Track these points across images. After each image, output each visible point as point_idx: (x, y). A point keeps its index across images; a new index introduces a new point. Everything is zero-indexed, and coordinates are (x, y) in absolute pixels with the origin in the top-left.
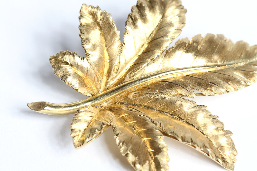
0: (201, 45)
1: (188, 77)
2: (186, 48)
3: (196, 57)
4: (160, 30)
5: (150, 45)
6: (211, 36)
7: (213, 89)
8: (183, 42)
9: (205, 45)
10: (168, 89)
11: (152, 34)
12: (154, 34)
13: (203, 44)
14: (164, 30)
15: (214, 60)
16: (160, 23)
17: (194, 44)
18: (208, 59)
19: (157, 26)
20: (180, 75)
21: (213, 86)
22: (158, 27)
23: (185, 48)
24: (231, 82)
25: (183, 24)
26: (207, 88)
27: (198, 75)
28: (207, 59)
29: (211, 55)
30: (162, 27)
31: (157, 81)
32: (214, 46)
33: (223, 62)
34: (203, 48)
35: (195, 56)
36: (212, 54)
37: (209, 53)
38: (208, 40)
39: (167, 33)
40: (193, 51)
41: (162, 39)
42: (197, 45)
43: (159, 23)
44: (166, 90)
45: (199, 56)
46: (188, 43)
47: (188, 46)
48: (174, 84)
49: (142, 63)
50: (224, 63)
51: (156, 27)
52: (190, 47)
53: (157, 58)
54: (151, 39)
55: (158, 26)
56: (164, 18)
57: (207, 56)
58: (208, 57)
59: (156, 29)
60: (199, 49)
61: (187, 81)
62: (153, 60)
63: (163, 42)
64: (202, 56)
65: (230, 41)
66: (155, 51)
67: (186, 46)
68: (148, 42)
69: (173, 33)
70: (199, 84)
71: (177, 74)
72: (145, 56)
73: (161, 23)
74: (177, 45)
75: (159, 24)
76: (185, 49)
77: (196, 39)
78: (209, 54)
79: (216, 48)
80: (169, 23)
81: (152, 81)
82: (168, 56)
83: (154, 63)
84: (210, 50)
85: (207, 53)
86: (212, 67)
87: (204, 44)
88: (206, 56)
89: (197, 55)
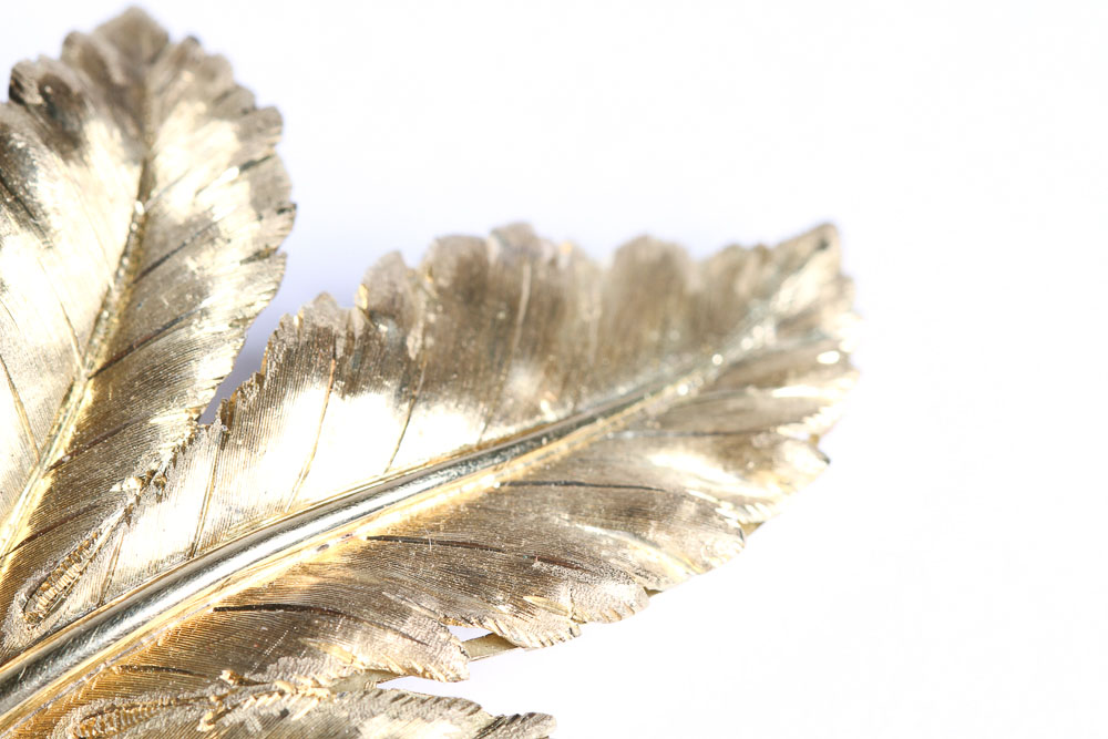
0: (421, 324)
1: (391, 547)
2: (339, 367)
3: (412, 408)
4: (151, 274)
5: (115, 390)
6: (466, 252)
7: (563, 595)
8: (312, 333)
9: (448, 319)
10: (289, 653)
11: (106, 314)
12: (116, 313)
13: (432, 318)
14: (173, 274)
15: (517, 402)
16: (135, 227)
17: (383, 328)
18: (481, 405)
19: (125, 254)
20: (335, 543)
21: (558, 579)
22: (132, 262)
23: (332, 368)
24: (658, 529)
25: (281, 211)
26: (528, 599)
27: (448, 523)
28: (477, 406)
29: (494, 376)
30: (157, 254)
31: (211, 611)
32: (502, 316)
33: (570, 405)
34: (439, 339)
35: (406, 406)
36: (500, 365)
37: (482, 366)
38: (456, 282)
39: (201, 293)
40: (388, 376)
41: (182, 335)
42: (400, 335)
43: (131, 231)
44: (283, 660)
45: (425, 400)
46: (343, 333)
47: (348, 350)
48: (323, 612)
49: (92, 513)
50: (581, 407)
51: (121, 263)
52: (365, 350)
53: (174, 461)
54: (105, 348)
55: (131, 249)
56: (154, 193)
57: (472, 391)
58: (483, 395)
59: (122, 273)
60: (418, 356)
61: (395, 574)
62: (157, 484)
63: (188, 356)
64: (447, 393)
65: (577, 255)
66: (152, 421)
67: (340, 352)
68: (94, 371)
69: (241, 287)
70: (470, 581)
71: (321, 539)
72: (96, 465)
73: (142, 226)
74: (281, 356)
75: (134, 240)
76: (338, 376)
77: (385, 291)
78: (481, 374)
79: (510, 322)
80: (195, 225)
81: (176, 616)
82: (240, 442)
83: (165, 503)
84: (482, 347)
85: (471, 368)
86: (517, 450)
87: (436, 312)
88: (466, 389)
89: (416, 393)
